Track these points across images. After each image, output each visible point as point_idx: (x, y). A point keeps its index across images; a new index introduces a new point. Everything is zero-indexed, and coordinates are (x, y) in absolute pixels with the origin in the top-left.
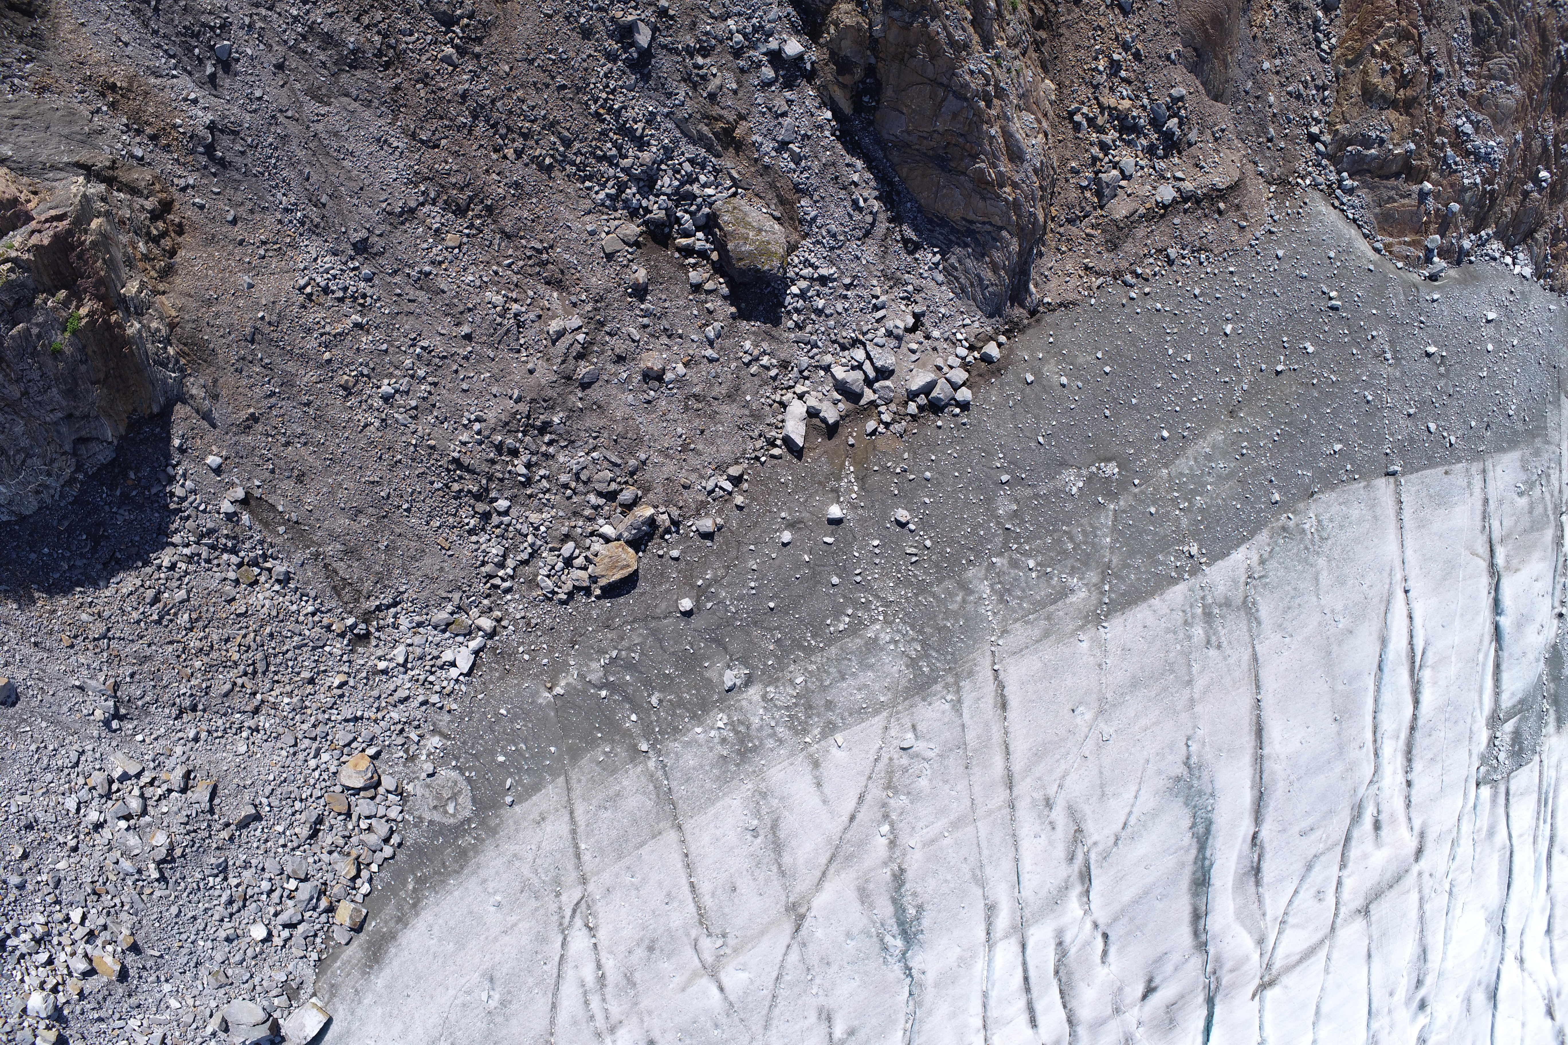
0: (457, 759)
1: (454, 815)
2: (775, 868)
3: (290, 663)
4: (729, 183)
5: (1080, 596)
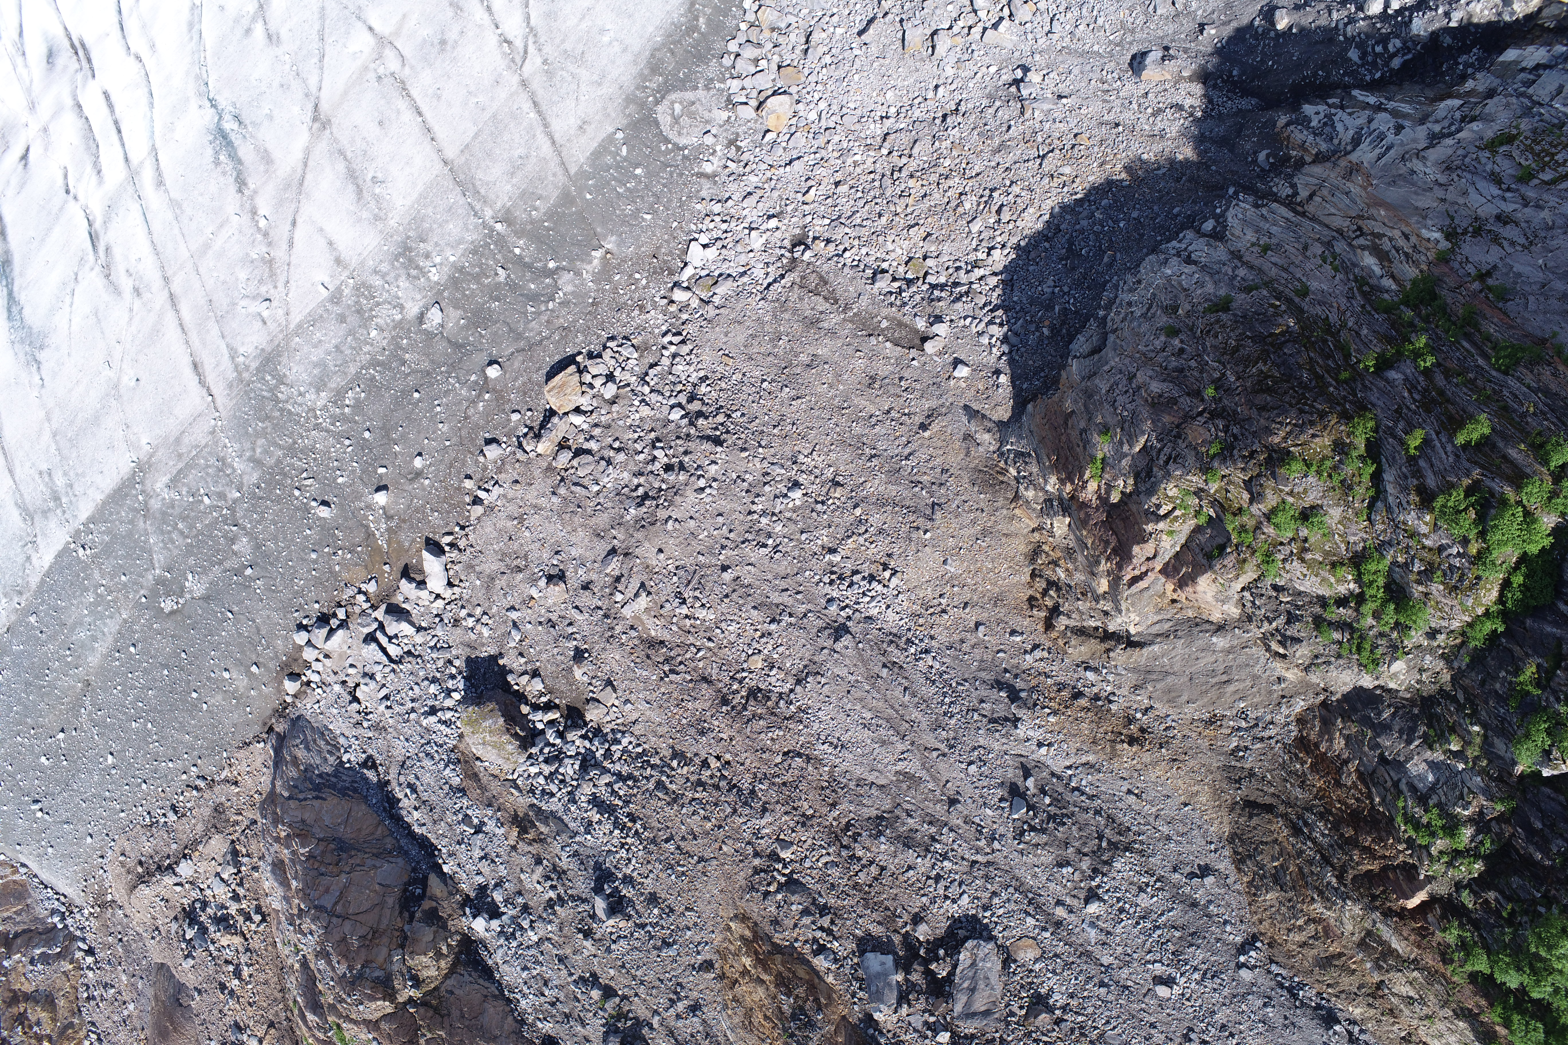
0: (685, 157)
1: (673, 103)
2: (349, 155)
3: (860, 194)
4: (519, 782)
5: (159, 483)
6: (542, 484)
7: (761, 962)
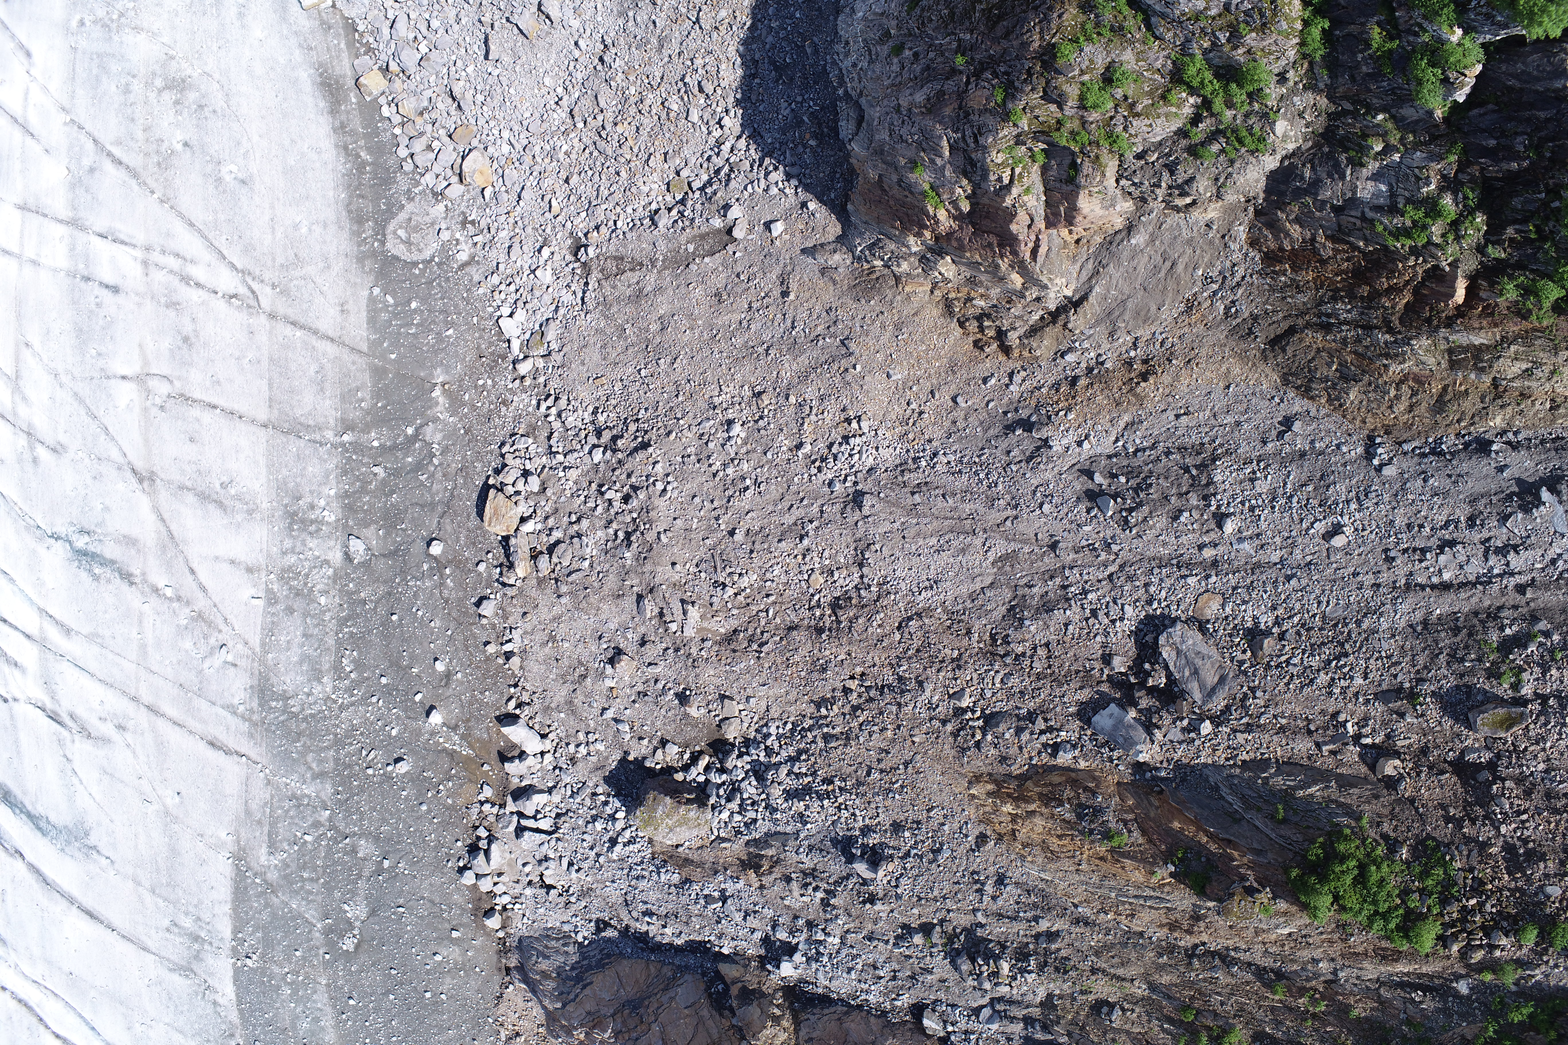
3: (590, 173)
6: (545, 598)
7: (1019, 798)
